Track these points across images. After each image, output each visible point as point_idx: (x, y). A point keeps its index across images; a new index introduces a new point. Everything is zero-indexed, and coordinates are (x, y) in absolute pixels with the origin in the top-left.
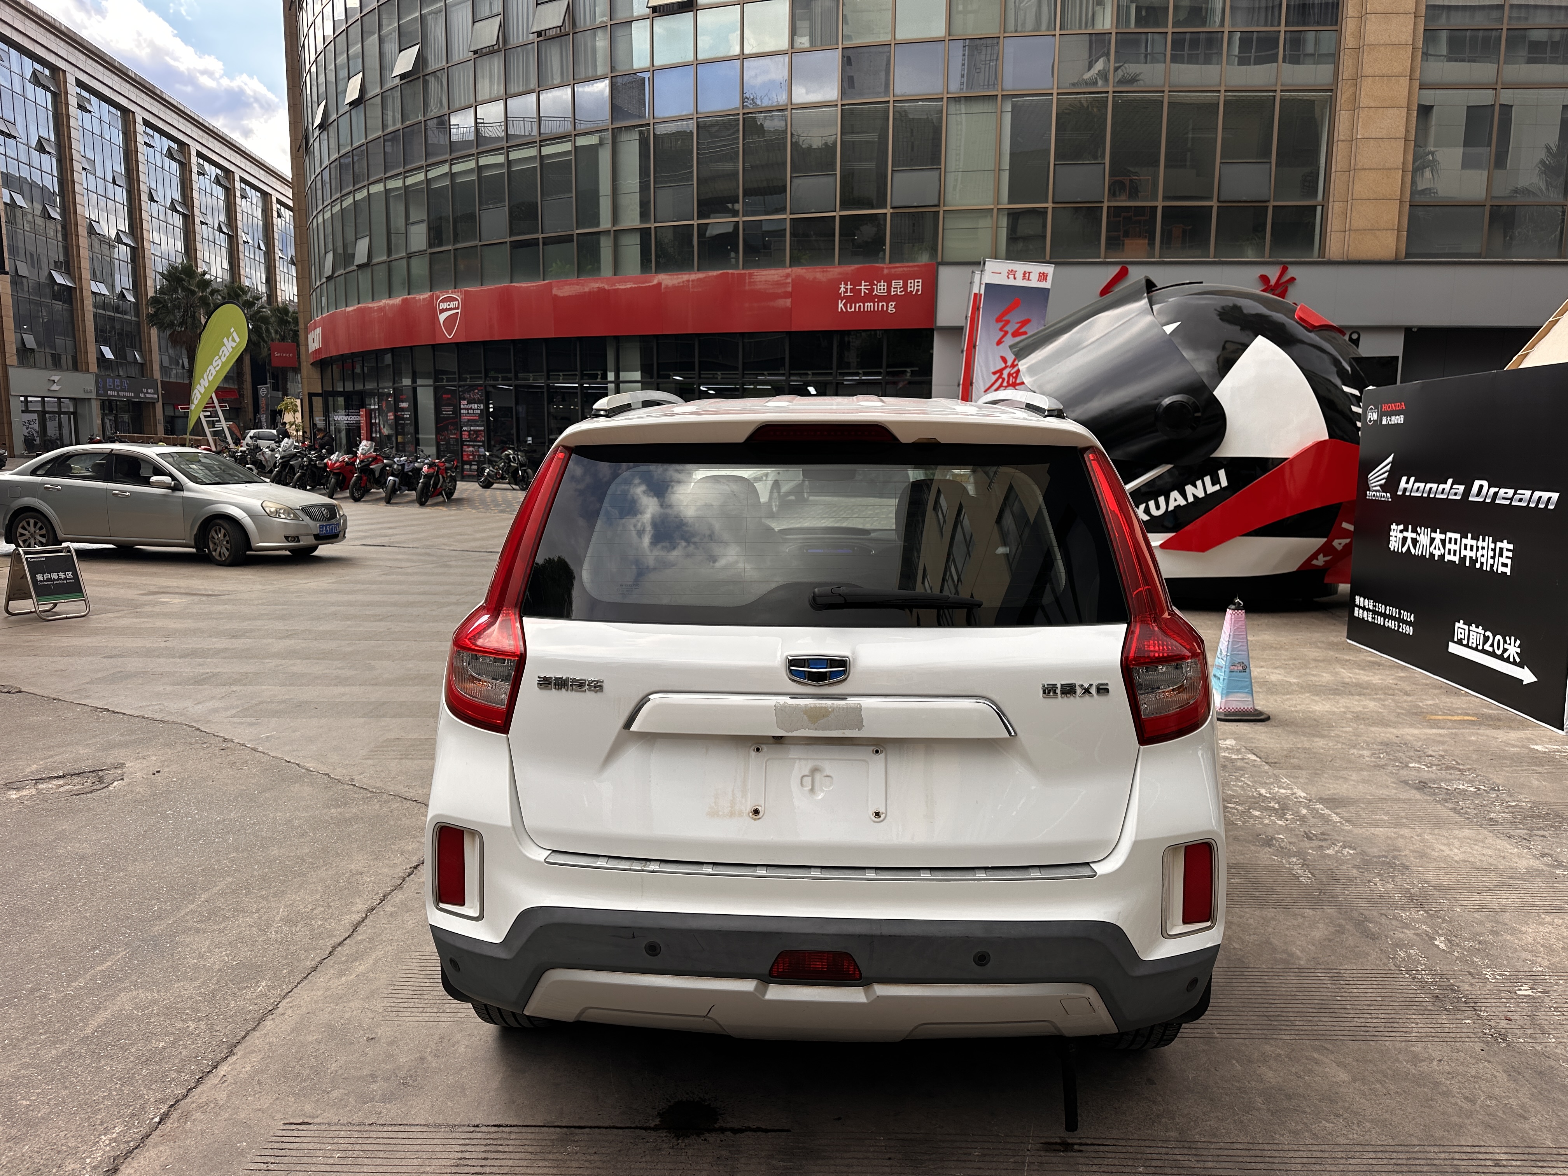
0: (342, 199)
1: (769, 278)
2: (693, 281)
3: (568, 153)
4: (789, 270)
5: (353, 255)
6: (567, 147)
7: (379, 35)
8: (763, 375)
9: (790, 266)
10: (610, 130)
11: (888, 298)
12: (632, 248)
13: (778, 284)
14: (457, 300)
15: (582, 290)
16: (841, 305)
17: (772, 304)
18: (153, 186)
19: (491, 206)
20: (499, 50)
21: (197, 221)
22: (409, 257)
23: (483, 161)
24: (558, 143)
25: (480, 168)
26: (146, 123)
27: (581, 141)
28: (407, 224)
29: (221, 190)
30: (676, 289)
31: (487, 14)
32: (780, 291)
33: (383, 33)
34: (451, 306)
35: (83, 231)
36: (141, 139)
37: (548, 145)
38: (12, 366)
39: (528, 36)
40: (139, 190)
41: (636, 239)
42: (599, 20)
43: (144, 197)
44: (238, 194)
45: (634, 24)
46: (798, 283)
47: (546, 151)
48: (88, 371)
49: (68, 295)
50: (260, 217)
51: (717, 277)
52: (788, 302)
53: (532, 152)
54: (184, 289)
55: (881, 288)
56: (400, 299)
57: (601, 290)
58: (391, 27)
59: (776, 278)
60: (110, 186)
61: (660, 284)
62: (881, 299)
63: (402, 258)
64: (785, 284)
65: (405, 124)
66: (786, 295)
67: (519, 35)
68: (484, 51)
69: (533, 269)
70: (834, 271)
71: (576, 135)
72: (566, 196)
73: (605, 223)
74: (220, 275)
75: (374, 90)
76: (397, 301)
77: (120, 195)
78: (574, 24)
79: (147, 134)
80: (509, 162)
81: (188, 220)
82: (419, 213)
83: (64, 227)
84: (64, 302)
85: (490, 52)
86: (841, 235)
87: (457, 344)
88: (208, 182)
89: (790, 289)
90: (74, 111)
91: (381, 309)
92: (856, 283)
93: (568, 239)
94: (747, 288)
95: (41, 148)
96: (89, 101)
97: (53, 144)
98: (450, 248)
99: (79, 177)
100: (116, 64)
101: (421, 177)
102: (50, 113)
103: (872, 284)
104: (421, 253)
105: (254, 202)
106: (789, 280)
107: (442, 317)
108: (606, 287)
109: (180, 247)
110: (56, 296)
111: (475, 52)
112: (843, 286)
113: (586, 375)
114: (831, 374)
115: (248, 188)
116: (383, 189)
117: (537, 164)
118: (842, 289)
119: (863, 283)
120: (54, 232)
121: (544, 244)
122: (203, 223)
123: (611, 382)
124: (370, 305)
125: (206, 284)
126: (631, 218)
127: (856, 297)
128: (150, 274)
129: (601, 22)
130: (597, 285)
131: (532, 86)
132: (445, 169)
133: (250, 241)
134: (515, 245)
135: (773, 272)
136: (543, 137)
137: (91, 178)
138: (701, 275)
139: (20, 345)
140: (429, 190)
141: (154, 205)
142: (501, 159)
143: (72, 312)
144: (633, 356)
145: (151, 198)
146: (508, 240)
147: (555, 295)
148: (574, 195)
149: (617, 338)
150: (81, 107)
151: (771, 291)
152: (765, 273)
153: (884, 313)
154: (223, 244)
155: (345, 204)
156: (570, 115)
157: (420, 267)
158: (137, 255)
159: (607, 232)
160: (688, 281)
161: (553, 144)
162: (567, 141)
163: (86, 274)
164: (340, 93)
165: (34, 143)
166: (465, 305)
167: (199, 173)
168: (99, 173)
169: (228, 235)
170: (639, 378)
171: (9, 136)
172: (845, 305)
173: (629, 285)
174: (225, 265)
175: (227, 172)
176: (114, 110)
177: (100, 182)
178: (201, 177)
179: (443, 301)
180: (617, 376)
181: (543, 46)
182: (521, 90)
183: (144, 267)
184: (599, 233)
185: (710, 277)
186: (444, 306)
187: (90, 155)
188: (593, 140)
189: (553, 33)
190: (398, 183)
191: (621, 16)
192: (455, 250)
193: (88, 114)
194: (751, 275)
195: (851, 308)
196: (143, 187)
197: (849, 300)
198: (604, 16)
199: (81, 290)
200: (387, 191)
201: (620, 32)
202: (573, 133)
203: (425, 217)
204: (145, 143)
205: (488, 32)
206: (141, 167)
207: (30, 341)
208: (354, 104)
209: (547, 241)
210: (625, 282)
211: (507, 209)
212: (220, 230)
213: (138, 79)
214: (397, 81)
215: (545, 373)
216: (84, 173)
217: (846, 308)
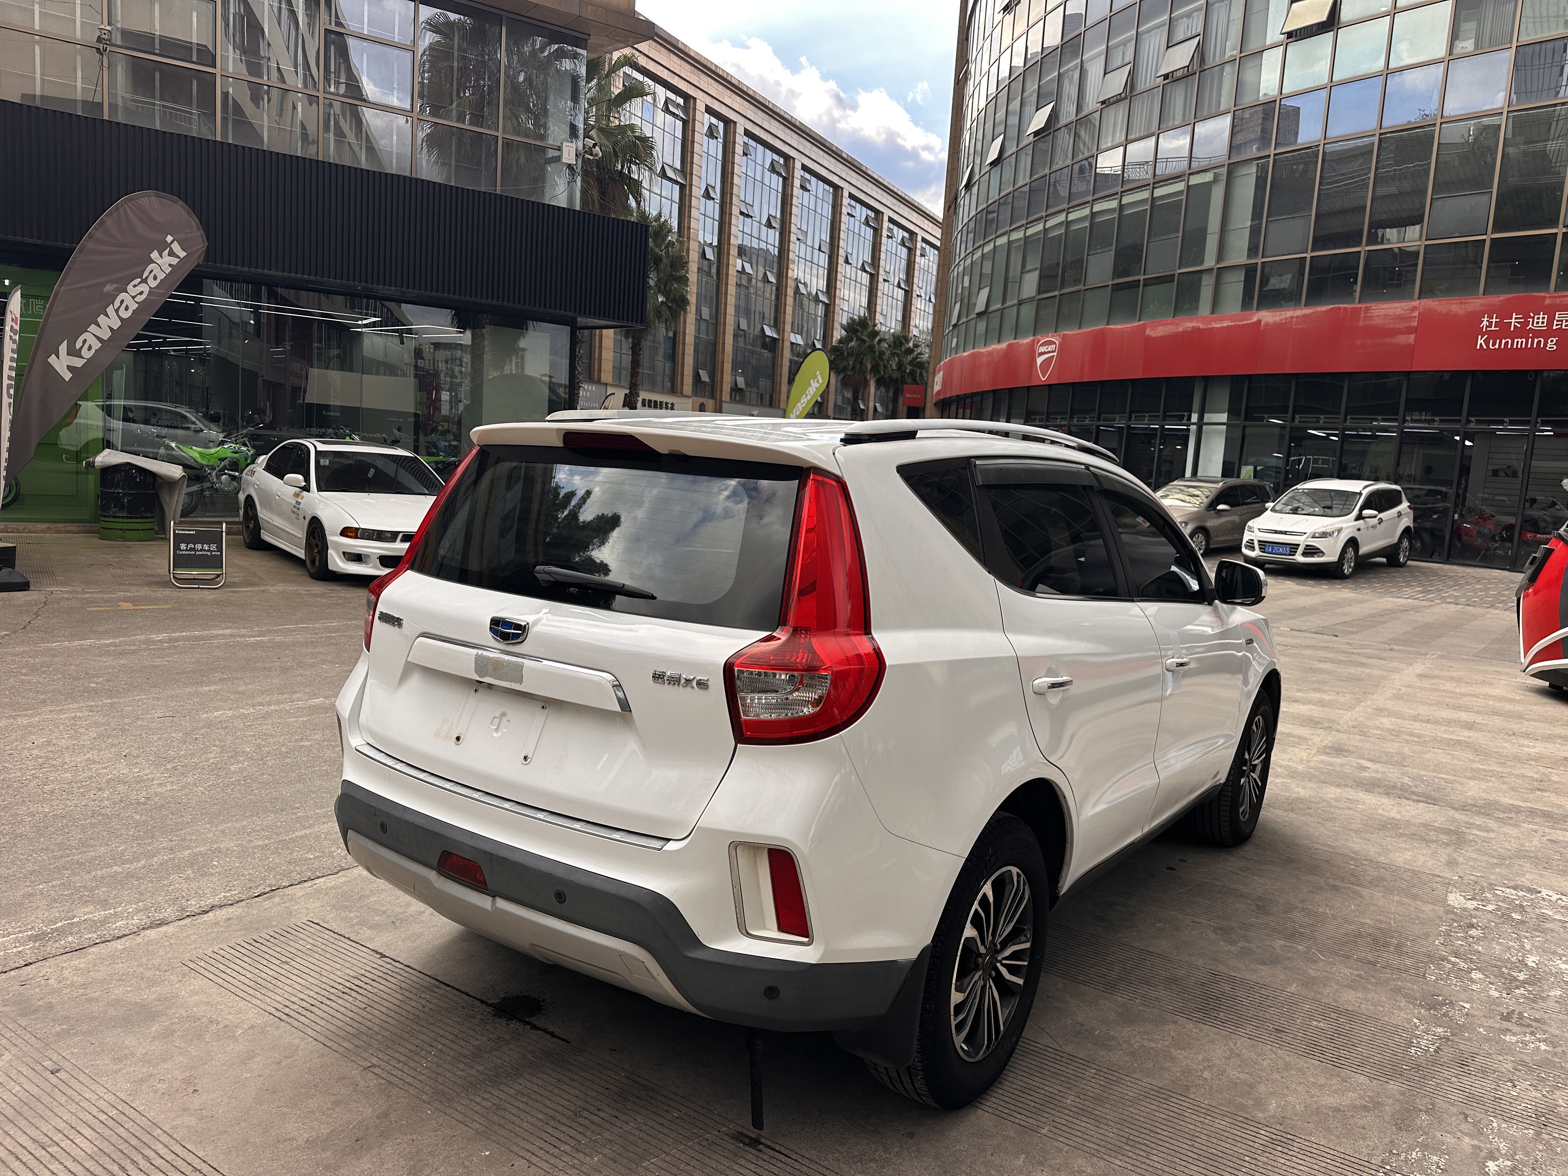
0: (973, 253)
1: (1390, 312)
2: (1297, 317)
3: (1180, 193)
4: (1416, 303)
5: (975, 304)
6: (1180, 186)
7: (1022, 98)
8: (1376, 420)
9: (1419, 298)
10: (1226, 166)
11: (1547, 334)
12: (1235, 286)
13: (1401, 318)
14: (1055, 343)
15: (1176, 330)
16: (1480, 341)
17: (1389, 340)
18: (850, 251)
19: (1099, 251)
20: (1125, 98)
21: (881, 279)
22: (1020, 303)
23: (1097, 208)
24: (1171, 184)
25: (1093, 215)
26: (851, 196)
27: (1195, 180)
28: (1022, 273)
29: (905, 250)
30: (1277, 326)
31: (1119, 64)
32: (1402, 326)
33: (1025, 95)
34: (1049, 349)
35: (790, 292)
36: (845, 211)
37: (1161, 186)
38: (725, 402)
39: (1155, 81)
40: (838, 255)
41: (1241, 276)
42: (1228, 54)
43: (841, 260)
44: (918, 253)
45: (1265, 54)
46: (1426, 318)
47: (1158, 193)
48: (779, 407)
49: (773, 345)
50: (935, 273)
51: (1326, 312)
52: (1411, 338)
53: (1145, 195)
54: (858, 339)
55: (1539, 321)
56: (1006, 344)
57: (1196, 330)
58: (1032, 87)
59: (1399, 312)
60: (816, 252)
61: (1259, 321)
62: (1537, 333)
63: (1014, 305)
64: (1410, 318)
65: (1033, 179)
66: (1409, 330)
67: (1147, 80)
68: (1112, 100)
69: (1133, 310)
70: (1476, 302)
71: (1190, 174)
72: (1173, 236)
73: (1210, 262)
74: (893, 326)
75: (1011, 149)
76: (1003, 346)
77: (823, 260)
78: (1202, 60)
79: (851, 206)
80: (1121, 207)
81: (874, 278)
82: (1034, 262)
83: (777, 289)
84: (770, 351)
85: (1117, 100)
86: (1490, 260)
87: (1050, 386)
88: (895, 244)
89: (1415, 324)
90: (797, 191)
91: (990, 354)
92: (1504, 313)
93: (1169, 279)
94: (1361, 323)
95: (769, 225)
96: (809, 181)
97: (778, 221)
98: (1056, 293)
99: (794, 246)
100: (834, 149)
101: (1040, 227)
102: (780, 195)
103: (1526, 316)
104: (1031, 299)
105: (931, 259)
106: (1416, 314)
107: (1039, 360)
108: (1201, 326)
109: (864, 302)
110: (764, 346)
111: (1103, 103)
112: (1486, 319)
113: (1169, 416)
114: (1459, 421)
115: (928, 247)
116: (1006, 241)
117: (1148, 207)
118: (1485, 323)
119: (1514, 316)
120: (770, 292)
121: (1145, 285)
122: (885, 280)
123: (1194, 424)
124: (982, 350)
125: (875, 333)
126: (1238, 255)
127: (1504, 331)
128: (837, 326)
129: (1230, 56)
130: (1192, 325)
131: (1153, 130)
132: (1061, 218)
133: (923, 295)
134: (1117, 288)
135: (1396, 305)
136: (1157, 179)
137: (803, 246)
138: (1308, 311)
139: (733, 386)
140: (1045, 239)
141: (848, 266)
142: (1114, 204)
143: (774, 358)
144: (1223, 396)
145: (847, 261)
146: (1110, 283)
147: (1148, 336)
148: (1180, 234)
149: (1206, 379)
150: (803, 188)
151: (1391, 326)
152: (1385, 306)
153: (1540, 351)
154: (899, 299)
155: (975, 257)
156: (1187, 154)
157: (1028, 312)
158: (829, 309)
159: (1209, 270)
160: (1292, 317)
161: (1166, 185)
162: (1181, 181)
163: (788, 327)
164: (983, 154)
165: (764, 221)
166: (1062, 349)
167: (888, 237)
168: (809, 243)
169: (905, 290)
170: (1225, 421)
171: (748, 216)
172: (1487, 342)
173: (1226, 324)
174: (900, 318)
175: (912, 234)
176: (827, 187)
177: (809, 249)
178: (890, 240)
179: (1042, 345)
180: (1201, 418)
181: (1168, 88)
182: (1142, 134)
183: (833, 320)
184: (1201, 272)
185: (1317, 312)
186: (1043, 349)
187: (804, 228)
188: (1208, 177)
189: (1179, 74)
190: (1018, 235)
191: (1253, 46)
192: (1061, 295)
193: (808, 193)
194: (1367, 309)
195: (1494, 345)
196: (842, 253)
197: (1492, 336)
198: (1234, 49)
199: (783, 340)
200: (1010, 242)
201: (1250, 64)
202: (1188, 172)
203: (1038, 266)
204: (848, 214)
205: (1117, 83)
206: (842, 235)
207: (741, 382)
208: (994, 164)
209: (1148, 283)
210: (1222, 320)
211: (1113, 253)
212: (899, 286)
213: (849, 159)
214: (1031, 138)
215: (1127, 415)
216: (798, 242)
217: (1487, 344)
